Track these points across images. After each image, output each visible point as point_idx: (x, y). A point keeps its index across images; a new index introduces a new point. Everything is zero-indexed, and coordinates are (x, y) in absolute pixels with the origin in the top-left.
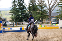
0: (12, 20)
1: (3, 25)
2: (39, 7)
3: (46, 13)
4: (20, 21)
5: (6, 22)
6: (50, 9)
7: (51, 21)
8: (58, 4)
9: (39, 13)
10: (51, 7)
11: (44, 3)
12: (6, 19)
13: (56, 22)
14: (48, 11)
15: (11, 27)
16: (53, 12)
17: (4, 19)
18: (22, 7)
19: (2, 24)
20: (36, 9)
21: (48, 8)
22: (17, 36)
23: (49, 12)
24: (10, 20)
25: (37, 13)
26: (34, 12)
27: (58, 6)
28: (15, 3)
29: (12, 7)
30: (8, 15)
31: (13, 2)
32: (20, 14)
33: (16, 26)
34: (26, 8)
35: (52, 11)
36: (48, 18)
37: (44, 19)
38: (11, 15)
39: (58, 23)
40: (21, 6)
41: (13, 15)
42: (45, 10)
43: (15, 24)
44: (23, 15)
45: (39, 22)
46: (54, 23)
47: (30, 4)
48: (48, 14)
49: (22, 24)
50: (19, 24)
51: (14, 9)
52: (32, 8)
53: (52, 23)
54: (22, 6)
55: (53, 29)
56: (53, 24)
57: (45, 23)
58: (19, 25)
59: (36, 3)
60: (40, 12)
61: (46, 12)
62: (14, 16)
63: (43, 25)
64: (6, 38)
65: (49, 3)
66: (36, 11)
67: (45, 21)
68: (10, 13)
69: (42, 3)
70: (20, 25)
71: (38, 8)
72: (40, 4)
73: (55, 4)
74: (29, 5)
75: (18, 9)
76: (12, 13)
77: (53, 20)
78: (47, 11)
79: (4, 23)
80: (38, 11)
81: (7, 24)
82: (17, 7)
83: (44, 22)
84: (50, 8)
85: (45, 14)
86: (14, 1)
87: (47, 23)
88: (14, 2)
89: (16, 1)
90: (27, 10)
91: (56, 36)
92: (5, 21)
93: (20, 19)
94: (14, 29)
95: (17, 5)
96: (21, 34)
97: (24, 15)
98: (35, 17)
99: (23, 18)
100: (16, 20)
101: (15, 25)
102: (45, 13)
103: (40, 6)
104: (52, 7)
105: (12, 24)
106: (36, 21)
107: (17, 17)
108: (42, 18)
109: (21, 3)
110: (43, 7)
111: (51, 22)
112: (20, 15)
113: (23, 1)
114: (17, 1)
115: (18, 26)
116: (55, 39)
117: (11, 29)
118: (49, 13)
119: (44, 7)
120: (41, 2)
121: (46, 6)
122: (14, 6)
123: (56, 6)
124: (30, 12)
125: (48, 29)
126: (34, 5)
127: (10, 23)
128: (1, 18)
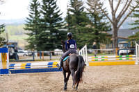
0: (31, 47)
1: (11, 57)
2: (89, 16)
3: (107, 30)
4: (47, 49)
5: (16, 51)
6: (116, 21)
7: (118, 47)
8: (133, 10)
9: (90, 30)
10: (116, 17)
11: (103, 8)
12: (16, 44)
13: (129, 51)
14: (110, 26)
15: (27, 61)
16: (121, 27)
17: (13, 44)
18: (52, 16)
19: (7, 54)
20: (82, 21)
21: (111, 18)
22: (41, 81)
23: (112, 27)
24: (26, 47)
25: (85, 29)
26: (79, 27)
27: (132, 14)
28: (36, 8)
29: (31, 16)
30: (21, 34)
31: (32, 5)
32: (49, 31)
33: (39, 58)
34: (61, 19)
35: (120, 25)
36: (112, 42)
37: (101, 44)
38: (28, 34)
39: (133, 52)
40: (50, 15)
41: (31, 35)
42: (104, 24)
43: (36, 54)
44: (54, 34)
45: (90, 50)
46: (124, 51)
47: (69, 10)
48: (111, 33)
49: (53, 54)
50: (46, 55)
51: (34, 22)
52: (74, 18)
53: (120, 52)
54: (53, 14)
55: (123, 66)
56: (122, 54)
57: (104, 52)
58: (46, 57)
59: (83, 9)
60: (93, 27)
61: (106, 27)
62: (34, 37)
63: (99, 57)
64: (18, 86)
65: (112, 7)
66: (84, 26)
67: (103, 48)
68: (26, 29)
69: (97, 7)
70: (48, 57)
71: (88, 20)
72: (93, 11)
73: (127, 9)
74: (68, 13)
75: (42, 20)
76: (31, 29)
77: (122, 45)
78: (108, 25)
79: (13, 52)
80: (88, 26)
81: (19, 54)
82: (40, 18)
83: (101, 49)
84: (114, 18)
85: (104, 32)
86: (33, 3)
87: (109, 53)
88: (34, 6)
89: (39, 4)
90: (64, 22)
91: (130, 81)
92: (13, 47)
93: (48, 43)
94: (34, 65)
95: (41, 12)
96: (50, 78)
97: (57, 35)
98: (82, 39)
99: (56, 42)
100: (40, 45)
101: (37, 58)
102: (104, 30)
103: (93, 14)
104: (120, 16)
105: (30, 55)
106: (83, 49)
107: (40, 38)
108: (97, 42)
109: (50, 8)
110: (100, 16)
111: (118, 51)
112: (47, 34)
113: (55, 3)
114: (42, 4)
115: (44, 60)
116: (127, 88)
117: (29, 65)
118: (113, 30)
119: (101, 18)
120: (96, 5)
121: (106, 15)
122: (34, 15)
123: (128, 16)
124: (70, 29)
125: (111, 65)
126: (79, 11)
127: (26, 51)
128: (6, 41)
